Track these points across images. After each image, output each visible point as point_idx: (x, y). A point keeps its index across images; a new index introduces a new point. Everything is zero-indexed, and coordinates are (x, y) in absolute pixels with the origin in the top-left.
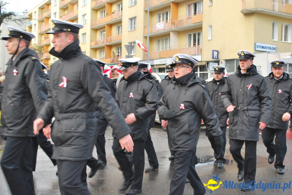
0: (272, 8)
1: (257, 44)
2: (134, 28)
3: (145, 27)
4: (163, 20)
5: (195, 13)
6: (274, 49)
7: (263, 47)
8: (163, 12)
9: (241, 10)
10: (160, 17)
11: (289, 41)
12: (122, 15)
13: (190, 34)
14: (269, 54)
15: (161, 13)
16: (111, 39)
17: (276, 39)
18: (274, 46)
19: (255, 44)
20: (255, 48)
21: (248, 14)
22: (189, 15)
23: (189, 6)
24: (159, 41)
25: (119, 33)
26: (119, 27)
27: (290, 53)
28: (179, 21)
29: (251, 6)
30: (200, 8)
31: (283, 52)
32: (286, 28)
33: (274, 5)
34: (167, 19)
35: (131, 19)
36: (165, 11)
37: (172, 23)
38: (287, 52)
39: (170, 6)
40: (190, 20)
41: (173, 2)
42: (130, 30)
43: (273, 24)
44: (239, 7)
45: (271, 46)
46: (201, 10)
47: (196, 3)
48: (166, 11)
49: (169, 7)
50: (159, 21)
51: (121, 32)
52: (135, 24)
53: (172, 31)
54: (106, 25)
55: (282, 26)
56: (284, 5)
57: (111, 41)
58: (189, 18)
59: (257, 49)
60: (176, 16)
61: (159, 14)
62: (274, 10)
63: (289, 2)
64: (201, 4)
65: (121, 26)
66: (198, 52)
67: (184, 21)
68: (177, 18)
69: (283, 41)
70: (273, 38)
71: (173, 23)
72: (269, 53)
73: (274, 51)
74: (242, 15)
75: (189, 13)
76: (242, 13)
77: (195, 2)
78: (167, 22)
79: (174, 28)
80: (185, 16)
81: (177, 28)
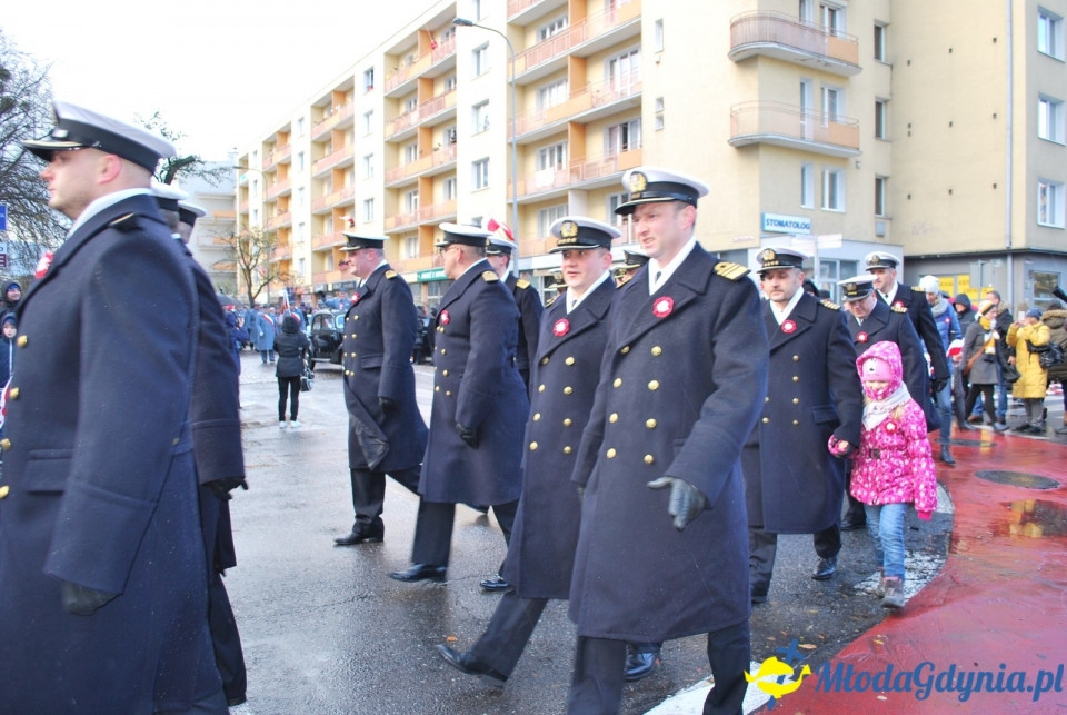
0: (798, 133)
1: (768, 216)
2: (486, 184)
3: (509, 182)
4: (552, 164)
5: (625, 147)
6: (806, 226)
7: (781, 224)
8: (551, 145)
9: (729, 138)
10: (543, 158)
11: (840, 207)
12: (455, 155)
13: (614, 194)
14: (794, 240)
15: (547, 147)
16: (432, 210)
17: (809, 204)
18: (807, 221)
19: (762, 216)
20: (762, 226)
21: (748, 147)
22: (610, 151)
23: (611, 130)
24: (543, 213)
25: (450, 197)
26: (450, 182)
27: (840, 236)
28: (587, 165)
29: (751, 128)
30: (636, 136)
31: (828, 233)
32: (833, 177)
33: (802, 127)
34: (560, 161)
35: (477, 164)
36: (555, 144)
37: (572, 171)
38: (836, 232)
39: (566, 131)
40: (612, 163)
41: (572, 122)
42: (475, 189)
43: (803, 170)
44: (724, 133)
45: (800, 220)
46: (639, 138)
47: (626, 124)
48: (559, 142)
49: (563, 134)
50: (543, 167)
51: (456, 195)
52: (486, 173)
53: (571, 189)
54: (419, 180)
55: (823, 174)
56: (827, 125)
57: (432, 215)
58: (611, 159)
59: (768, 228)
60: (580, 153)
61: (543, 151)
62: (803, 138)
63: (838, 119)
64: (636, 126)
65: (455, 180)
66: (633, 238)
67: (601, 164)
68: (584, 159)
69: (827, 208)
70: (803, 203)
71: (574, 171)
72: (793, 235)
73: (806, 231)
74: (731, 150)
75: (610, 146)
76: (732, 144)
77: (624, 121)
78: (560, 168)
79: (576, 183)
80: (602, 154)
81: (584, 183)
